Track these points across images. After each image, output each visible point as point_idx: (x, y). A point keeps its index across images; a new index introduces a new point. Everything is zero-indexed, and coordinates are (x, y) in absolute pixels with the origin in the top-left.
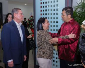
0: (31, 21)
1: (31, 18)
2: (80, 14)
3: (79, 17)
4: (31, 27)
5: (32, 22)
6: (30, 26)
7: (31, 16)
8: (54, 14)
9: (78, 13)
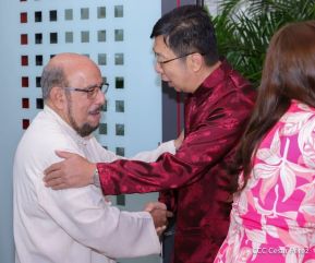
2: (252, 34)
3: (247, 49)
8: (102, 36)
9: (241, 30)
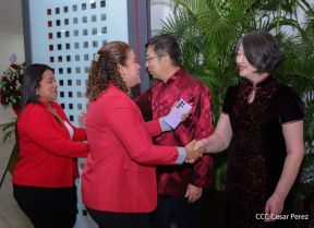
0: (14, 83)
1: (14, 70)
4: (14, 101)
5: (19, 85)
6: (10, 101)
7: (14, 66)
